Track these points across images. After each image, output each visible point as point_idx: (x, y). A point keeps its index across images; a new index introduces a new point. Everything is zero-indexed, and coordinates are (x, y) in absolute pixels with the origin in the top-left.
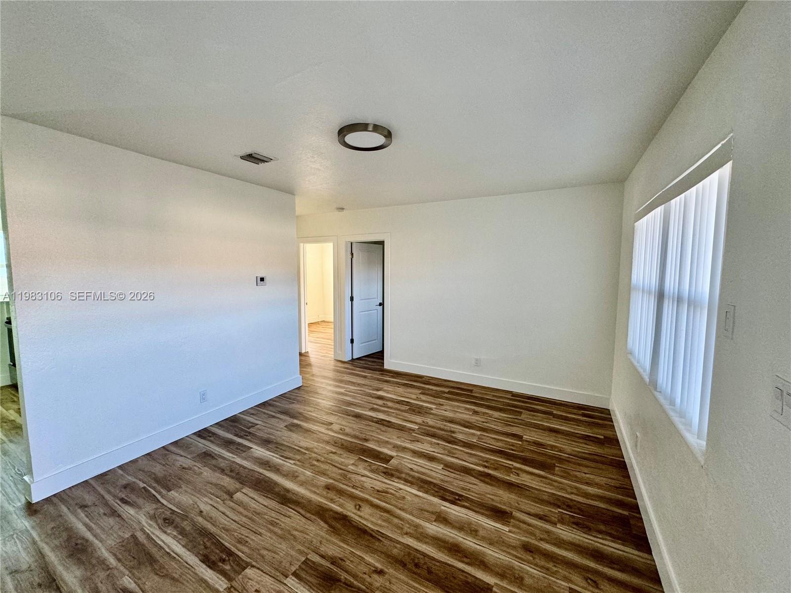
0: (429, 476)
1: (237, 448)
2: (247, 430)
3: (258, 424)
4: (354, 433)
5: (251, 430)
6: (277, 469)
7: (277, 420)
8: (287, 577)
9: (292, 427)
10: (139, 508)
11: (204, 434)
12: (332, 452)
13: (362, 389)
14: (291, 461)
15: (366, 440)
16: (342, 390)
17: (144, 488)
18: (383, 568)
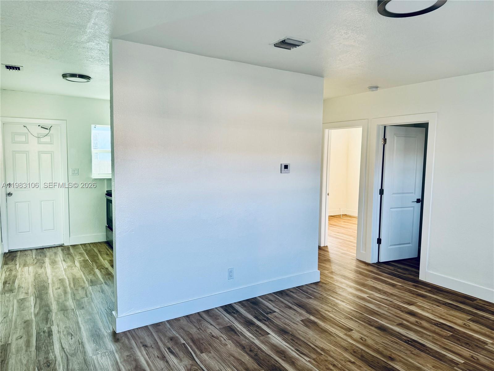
1: (256, 330)
2: (266, 315)
3: (275, 312)
4: (376, 346)
5: (269, 316)
7: (294, 312)
9: (308, 323)
11: (229, 309)
12: (350, 361)
13: (390, 299)
14: (306, 358)
16: (365, 296)
17: (184, 344)
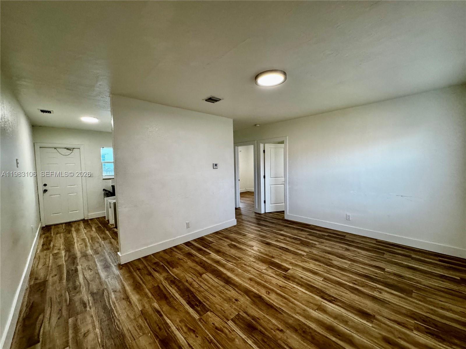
0: (314, 283)
1: (203, 253)
2: (208, 244)
3: (214, 242)
4: (266, 253)
5: (210, 245)
6: (223, 266)
7: (224, 241)
8: (228, 321)
9: (231, 246)
10: (161, 274)
11: (188, 244)
12: (253, 262)
13: (271, 229)
14: (230, 263)
15: (273, 257)
16: (259, 229)
17: (162, 265)
18: (282, 329)
